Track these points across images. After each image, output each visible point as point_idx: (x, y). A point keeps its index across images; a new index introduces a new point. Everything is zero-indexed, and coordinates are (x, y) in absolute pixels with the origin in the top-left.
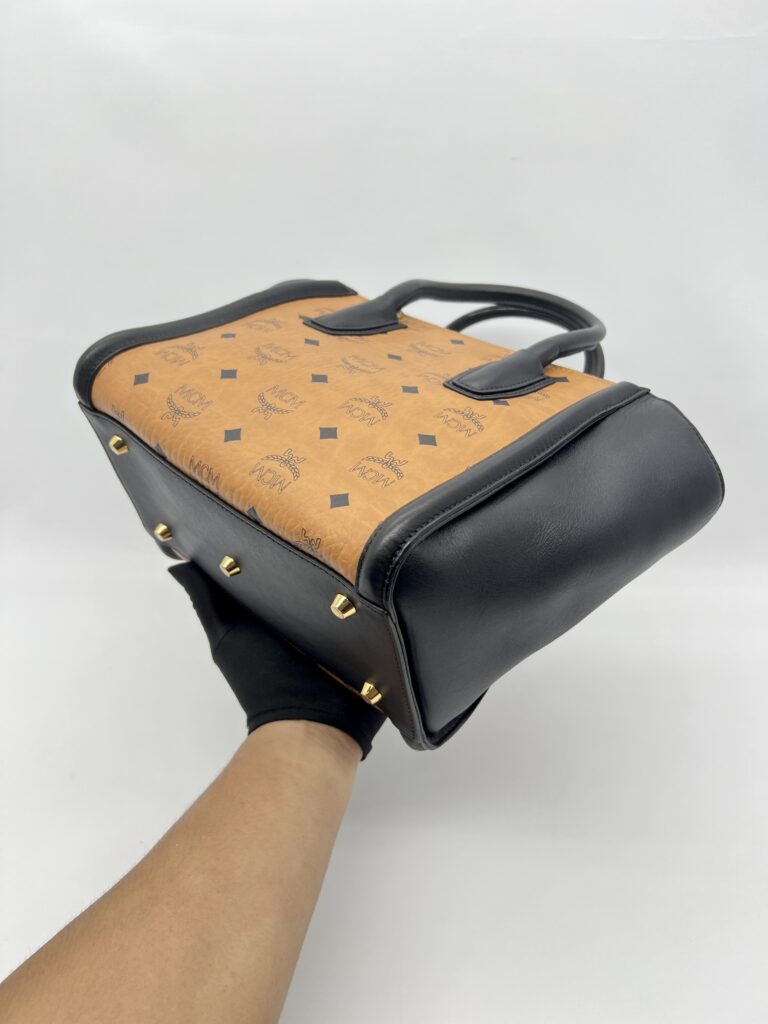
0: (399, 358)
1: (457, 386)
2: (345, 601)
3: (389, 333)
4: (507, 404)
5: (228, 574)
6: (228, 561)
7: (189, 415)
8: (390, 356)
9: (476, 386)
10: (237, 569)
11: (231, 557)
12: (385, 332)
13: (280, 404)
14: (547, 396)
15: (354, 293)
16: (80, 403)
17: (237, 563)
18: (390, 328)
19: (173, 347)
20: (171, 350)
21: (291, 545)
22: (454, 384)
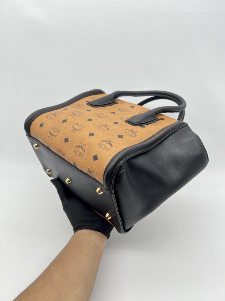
0: (114, 113)
1: (129, 122)
2: (100, 190)
3: (112, 105)
4: (144, 127)
5: (68, 183)
6: (68, 179)
7: (55, 136)
8: (112, 113)
9: (135, 121)
10: (70, 182)
11: (69, 178)
12: (111, 105)
13: (78, 128)
14: (157, 125)
15: (104, 93)
16: (26, 134)
17: (70, 180)
18: (112, 104)
19: (50, 114)
20: (50, 115)
21: (85, 173)
22: (128, 121)
